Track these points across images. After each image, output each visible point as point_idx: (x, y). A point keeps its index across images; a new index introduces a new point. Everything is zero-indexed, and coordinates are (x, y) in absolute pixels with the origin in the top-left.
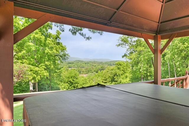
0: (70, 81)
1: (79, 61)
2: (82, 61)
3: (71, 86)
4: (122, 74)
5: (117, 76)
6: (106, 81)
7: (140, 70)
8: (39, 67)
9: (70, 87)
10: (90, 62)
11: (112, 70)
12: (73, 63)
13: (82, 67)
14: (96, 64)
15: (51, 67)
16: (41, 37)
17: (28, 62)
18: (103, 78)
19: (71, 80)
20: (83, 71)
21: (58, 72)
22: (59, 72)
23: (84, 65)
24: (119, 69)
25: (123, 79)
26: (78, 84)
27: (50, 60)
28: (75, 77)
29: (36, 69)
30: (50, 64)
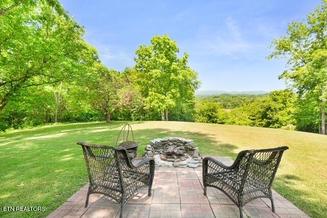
0: (208, 115)
1: (226, 95)
2: (229, 95)
3: (209, 120)
4: (280, 109)
5: (272, 111)
6: (254, 118)
10: (239, 95)
11: (264, 102)
12: (219, 97)
13: (229, 100)
14: (245, 98)
15: (177, 95)
16: (166, 61)
18: (250, 114)
19: (209, 113)
20: (229, 106)
21: (189, 103)
23: (231, 99)
24: (275, 100)
25: (282, 115)
26: (218, 118)
28: (214, 110)
29: (163, 97)
30: (176, 92)
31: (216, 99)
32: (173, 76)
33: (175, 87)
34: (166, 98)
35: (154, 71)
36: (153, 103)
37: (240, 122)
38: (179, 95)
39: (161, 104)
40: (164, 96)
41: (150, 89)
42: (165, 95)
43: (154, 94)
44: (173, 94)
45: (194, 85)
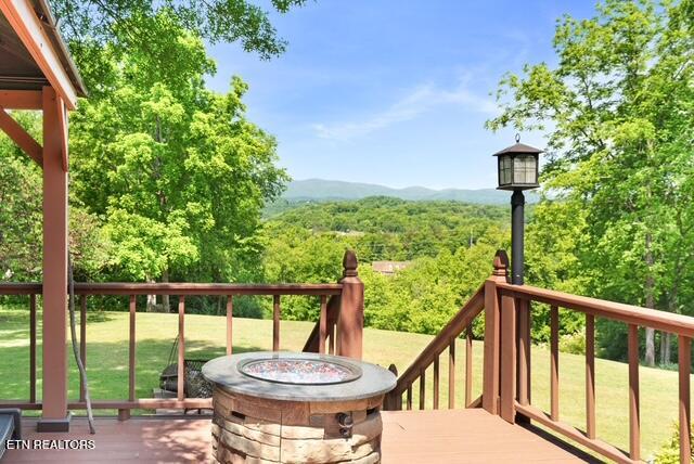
1: (382, 200)
2: (395, 202)
7: (626, 253)
8: (167, 223)
9: (310, 312)
12: (355, 210)
13: (395, 226)
14: (458, 216)
15: (205, 223)
16: (171, 109)
17: (133, 203)
18: (464, 287)
20: (393, 248)
21: (244, 246)
22: (248, 244)
23: (403, 218)
27: (203, 195)
29: (157, 228)
30: (201, 213)
31: (342, 216)
32: (193, 159)
33: (199, 196)
34: (167, 230)
35: (130, 139)
36: (123, 251)
37: (425, 315)
38: (211, 222)
39: (149, 251)
40: (162, 225)
41: (112, 199)
42: (163, 220)
43: (127, 216)
44: (190, 217)
45: (261, 183)
